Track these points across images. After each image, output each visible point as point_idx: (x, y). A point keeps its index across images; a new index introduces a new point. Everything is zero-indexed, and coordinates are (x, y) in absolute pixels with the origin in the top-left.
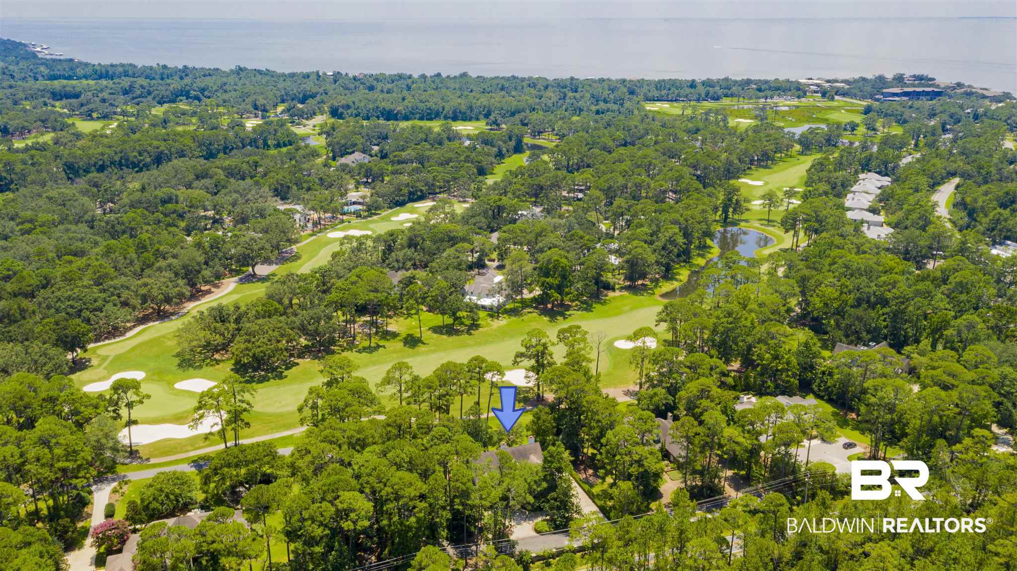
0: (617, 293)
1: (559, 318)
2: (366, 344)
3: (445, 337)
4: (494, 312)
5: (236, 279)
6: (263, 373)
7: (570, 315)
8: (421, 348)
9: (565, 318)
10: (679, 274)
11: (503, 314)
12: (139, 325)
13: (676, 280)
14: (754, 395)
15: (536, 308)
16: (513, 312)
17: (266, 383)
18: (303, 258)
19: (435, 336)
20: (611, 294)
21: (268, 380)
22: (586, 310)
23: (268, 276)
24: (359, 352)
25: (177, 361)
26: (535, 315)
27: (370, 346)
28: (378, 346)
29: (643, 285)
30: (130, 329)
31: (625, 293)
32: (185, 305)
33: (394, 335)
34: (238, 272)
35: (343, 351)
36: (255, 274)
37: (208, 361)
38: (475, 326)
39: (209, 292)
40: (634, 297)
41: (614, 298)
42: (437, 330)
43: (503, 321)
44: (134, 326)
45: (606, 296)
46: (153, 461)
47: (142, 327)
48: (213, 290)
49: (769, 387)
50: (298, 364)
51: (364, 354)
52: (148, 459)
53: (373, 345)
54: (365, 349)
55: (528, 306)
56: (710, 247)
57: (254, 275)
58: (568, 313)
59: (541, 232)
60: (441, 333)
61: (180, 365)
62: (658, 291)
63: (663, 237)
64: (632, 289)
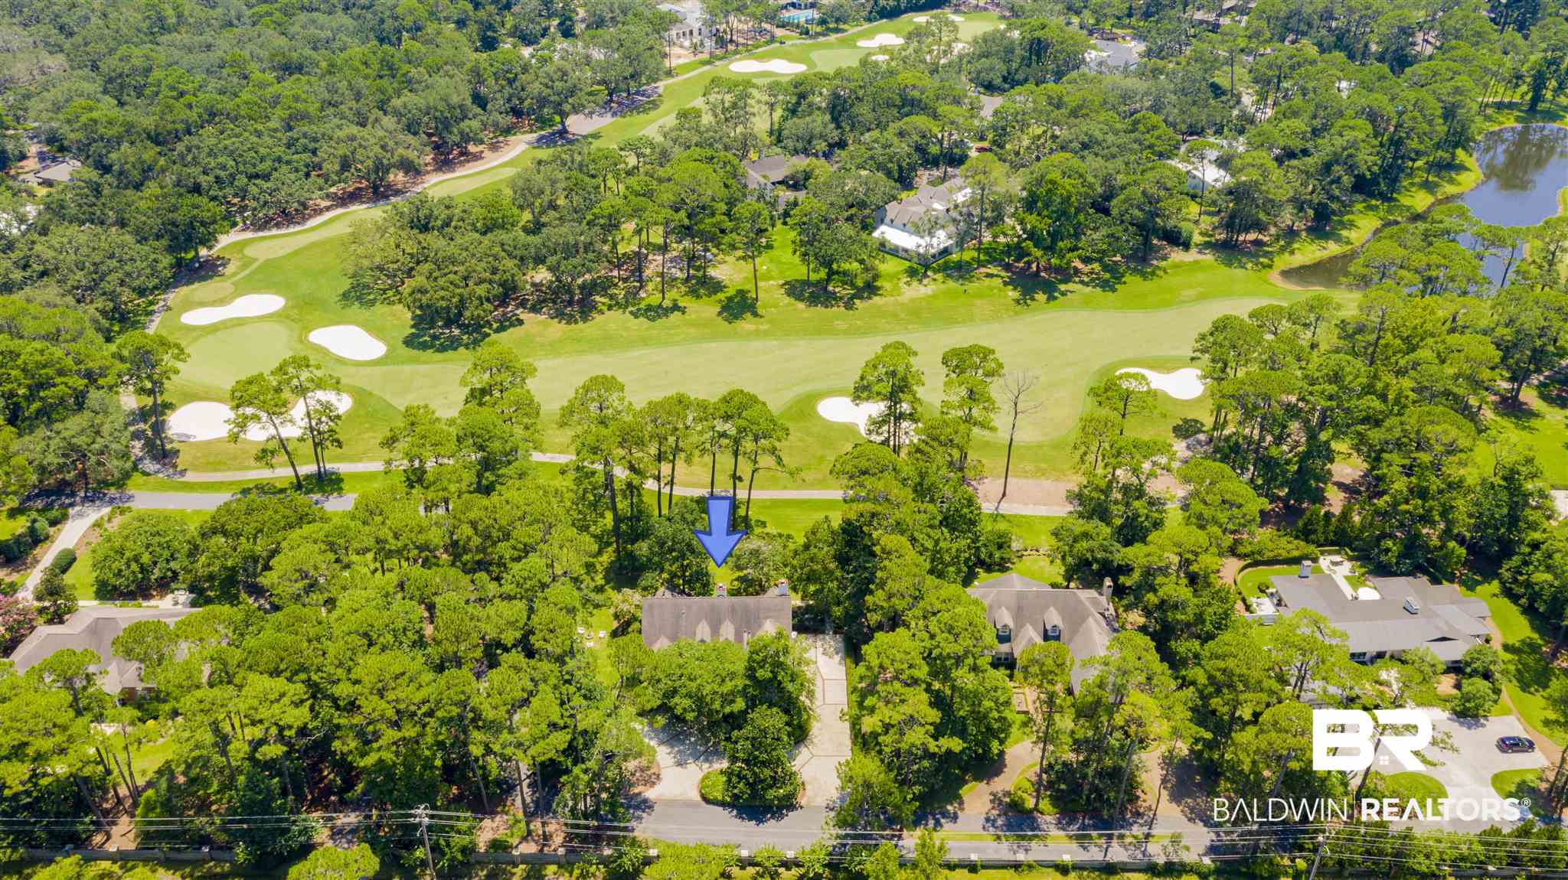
0: (1192, 255)
1: (1041, 297)
2: (655, 299)
3: (801, 306)
4: (921, 267)
5: (534, 136)
6: (456, 332)
7: (1063, 294)
8: (747, 324)
9: (1051, 298)
10: (1352, 225)
11: (936, 271)
12: (337, 206)
13: (1338, 239)
14: (1351, 559)
15: (1007, 267)
16: (961, 271)
17: (450, 354)
18: (663, 108)
19: (788, 300)
20: (1177, 256)
21: (455, 349)
22: (1106, 286)
23: (585, 137)
24: (635, 315)
25: (346, 284)
26: (997, 282)
27: (660, 306)
28: (676, 307)
29: (1257, 243)
30: (318, 211)
31: (1209, 257)
32: (425, 178)
33: (716, 287)
34: (544, 122)
35: (610, 308)
36: (566, 132)
37: (390, 293)
38: (870, 289)
39: (477, 157)
40: (1224, 270)
41: (1176, 266)
42: (795, 289)
43: (933, 286)
44: (328, 209)
45: (1165, 258)
46: (190, 477)
47: (340, 211)
48: (487, 154)
49: (1387, 550)
50: (521, 322)
51: (641, 319)
52: (183, 472)
53: (667, 303)
54: (649, 308)
55: (992, 261)
56: (1461, 168)
57: (563, 133)
58: (1063, 287)
59: (1080, 107)
60: (799, 297)
61: (345, 296)
62: (1284, 261)
63: (1327, 146)
64: (1228, 250)
